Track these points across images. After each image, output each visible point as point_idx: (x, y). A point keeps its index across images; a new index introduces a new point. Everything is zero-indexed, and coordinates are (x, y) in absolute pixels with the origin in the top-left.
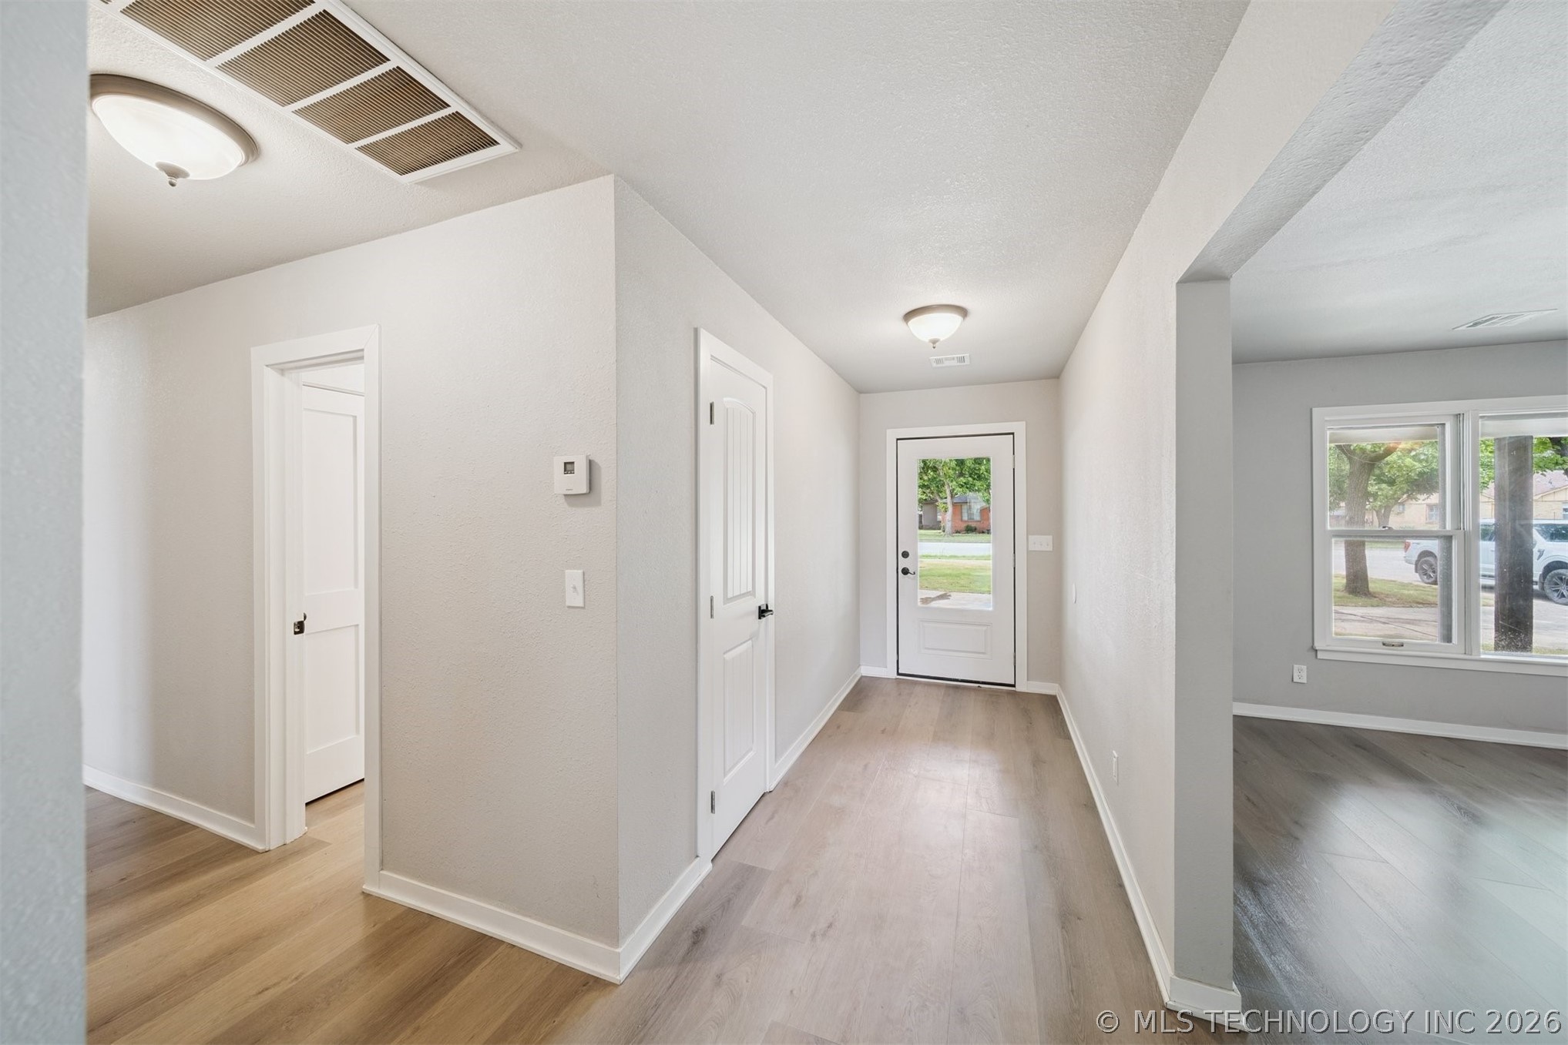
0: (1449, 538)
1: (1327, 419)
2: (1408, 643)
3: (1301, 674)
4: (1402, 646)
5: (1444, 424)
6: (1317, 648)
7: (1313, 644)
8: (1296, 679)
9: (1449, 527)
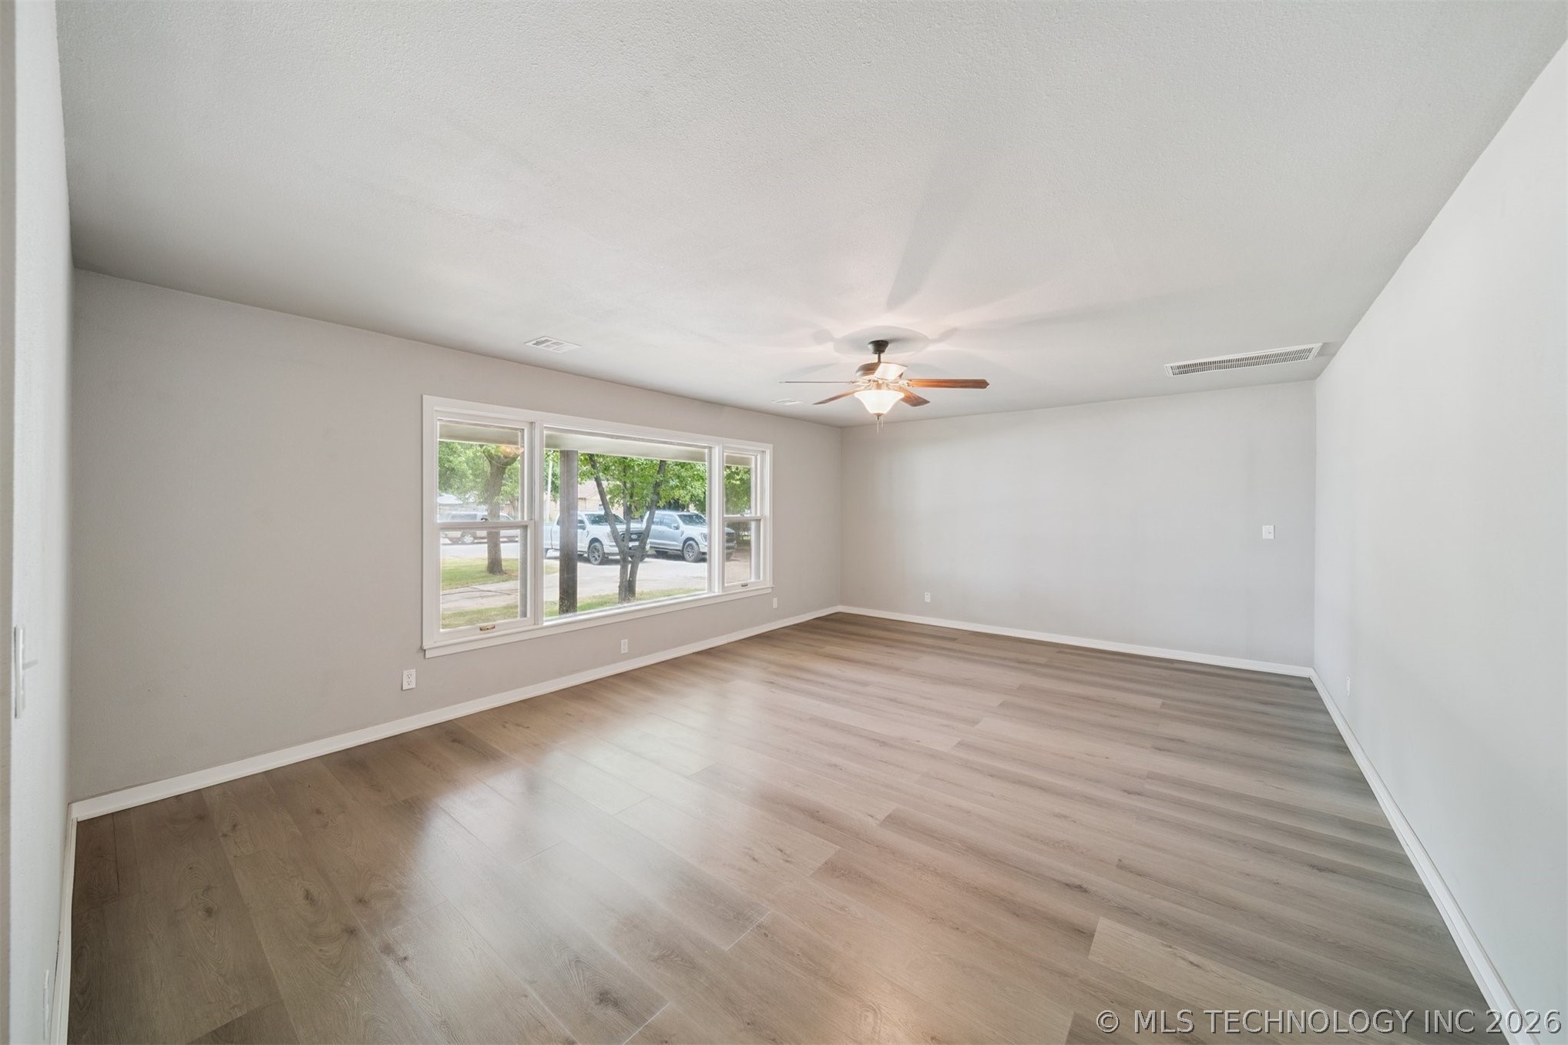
0: (525, 527)
1: (436, 408)
2: (498, 625)
3: (410, 680)
4: (494, 627)
5: (523, 430)
6: (425, 648)
7: (422, 643)
8: (405, 687)
9: (526, 519)
